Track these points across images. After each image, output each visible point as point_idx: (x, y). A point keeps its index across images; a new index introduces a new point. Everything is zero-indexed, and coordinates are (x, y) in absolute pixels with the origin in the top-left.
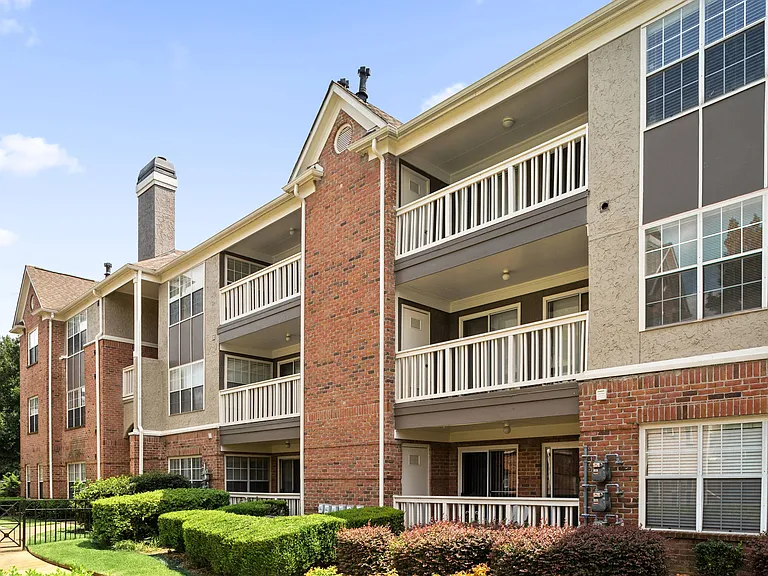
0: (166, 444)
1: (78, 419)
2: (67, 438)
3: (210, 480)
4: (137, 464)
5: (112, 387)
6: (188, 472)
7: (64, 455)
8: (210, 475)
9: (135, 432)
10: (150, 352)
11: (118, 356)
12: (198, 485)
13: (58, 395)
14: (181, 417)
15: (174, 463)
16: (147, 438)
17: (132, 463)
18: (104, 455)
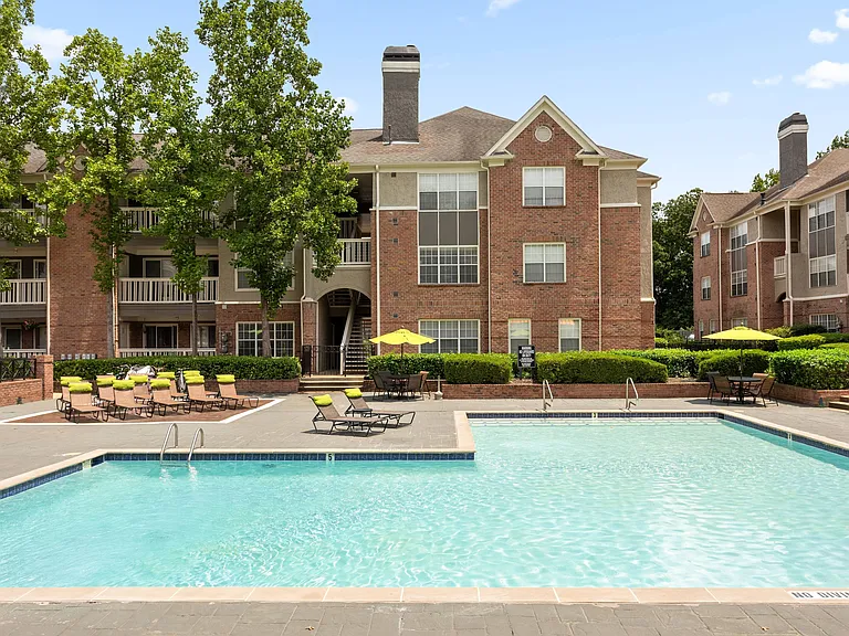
0: (808, 306)
1: (741, 290)
2: (732, 302)
3: (842, 327)
4: (789, 319)
5: (767, 270)
6: (826, 323)
7: (729, 313)
8: (841, 325)
9: (787, 299)
10: (795, 248)
11: (772, 251)
12: (834, 331)
13: (725, 275)
14: (819, 289)
15: (814, 318)
16: (795, 303)
17: (786, 318)
18: (763, 313)
